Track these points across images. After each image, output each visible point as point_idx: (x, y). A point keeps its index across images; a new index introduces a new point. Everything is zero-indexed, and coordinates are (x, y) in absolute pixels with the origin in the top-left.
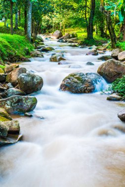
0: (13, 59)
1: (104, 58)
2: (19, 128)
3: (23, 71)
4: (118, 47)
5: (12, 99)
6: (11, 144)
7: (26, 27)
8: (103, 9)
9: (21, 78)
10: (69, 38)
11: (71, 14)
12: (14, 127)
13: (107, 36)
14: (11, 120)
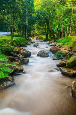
0: (21, 46)
1: (51, 46)
2: (23, 69)
3: (25, 50)
4: (56, 42)
5: (21, 59)
6: (20, 74)
7: (25, 35)
8: (51, 29)
9: (24, 52)
10: (40, 38)
11: (41, 31)
12: (22, 69)
13: (53, 38)
14: (20, 66)
